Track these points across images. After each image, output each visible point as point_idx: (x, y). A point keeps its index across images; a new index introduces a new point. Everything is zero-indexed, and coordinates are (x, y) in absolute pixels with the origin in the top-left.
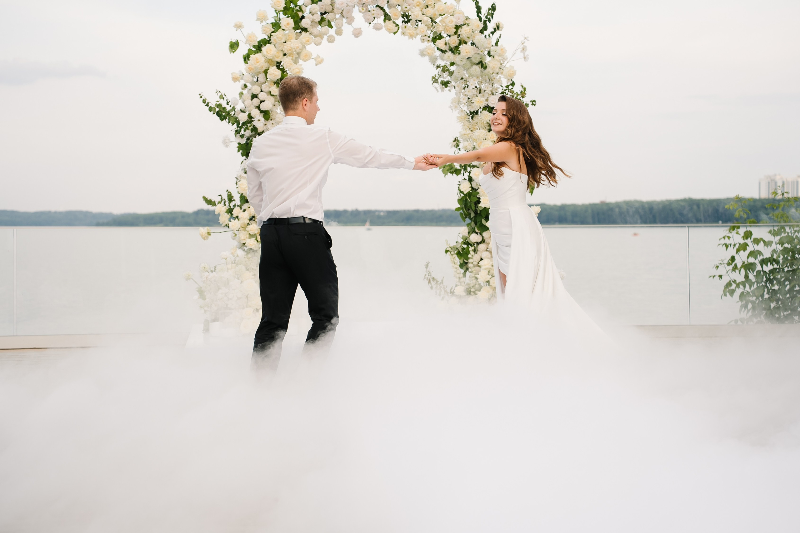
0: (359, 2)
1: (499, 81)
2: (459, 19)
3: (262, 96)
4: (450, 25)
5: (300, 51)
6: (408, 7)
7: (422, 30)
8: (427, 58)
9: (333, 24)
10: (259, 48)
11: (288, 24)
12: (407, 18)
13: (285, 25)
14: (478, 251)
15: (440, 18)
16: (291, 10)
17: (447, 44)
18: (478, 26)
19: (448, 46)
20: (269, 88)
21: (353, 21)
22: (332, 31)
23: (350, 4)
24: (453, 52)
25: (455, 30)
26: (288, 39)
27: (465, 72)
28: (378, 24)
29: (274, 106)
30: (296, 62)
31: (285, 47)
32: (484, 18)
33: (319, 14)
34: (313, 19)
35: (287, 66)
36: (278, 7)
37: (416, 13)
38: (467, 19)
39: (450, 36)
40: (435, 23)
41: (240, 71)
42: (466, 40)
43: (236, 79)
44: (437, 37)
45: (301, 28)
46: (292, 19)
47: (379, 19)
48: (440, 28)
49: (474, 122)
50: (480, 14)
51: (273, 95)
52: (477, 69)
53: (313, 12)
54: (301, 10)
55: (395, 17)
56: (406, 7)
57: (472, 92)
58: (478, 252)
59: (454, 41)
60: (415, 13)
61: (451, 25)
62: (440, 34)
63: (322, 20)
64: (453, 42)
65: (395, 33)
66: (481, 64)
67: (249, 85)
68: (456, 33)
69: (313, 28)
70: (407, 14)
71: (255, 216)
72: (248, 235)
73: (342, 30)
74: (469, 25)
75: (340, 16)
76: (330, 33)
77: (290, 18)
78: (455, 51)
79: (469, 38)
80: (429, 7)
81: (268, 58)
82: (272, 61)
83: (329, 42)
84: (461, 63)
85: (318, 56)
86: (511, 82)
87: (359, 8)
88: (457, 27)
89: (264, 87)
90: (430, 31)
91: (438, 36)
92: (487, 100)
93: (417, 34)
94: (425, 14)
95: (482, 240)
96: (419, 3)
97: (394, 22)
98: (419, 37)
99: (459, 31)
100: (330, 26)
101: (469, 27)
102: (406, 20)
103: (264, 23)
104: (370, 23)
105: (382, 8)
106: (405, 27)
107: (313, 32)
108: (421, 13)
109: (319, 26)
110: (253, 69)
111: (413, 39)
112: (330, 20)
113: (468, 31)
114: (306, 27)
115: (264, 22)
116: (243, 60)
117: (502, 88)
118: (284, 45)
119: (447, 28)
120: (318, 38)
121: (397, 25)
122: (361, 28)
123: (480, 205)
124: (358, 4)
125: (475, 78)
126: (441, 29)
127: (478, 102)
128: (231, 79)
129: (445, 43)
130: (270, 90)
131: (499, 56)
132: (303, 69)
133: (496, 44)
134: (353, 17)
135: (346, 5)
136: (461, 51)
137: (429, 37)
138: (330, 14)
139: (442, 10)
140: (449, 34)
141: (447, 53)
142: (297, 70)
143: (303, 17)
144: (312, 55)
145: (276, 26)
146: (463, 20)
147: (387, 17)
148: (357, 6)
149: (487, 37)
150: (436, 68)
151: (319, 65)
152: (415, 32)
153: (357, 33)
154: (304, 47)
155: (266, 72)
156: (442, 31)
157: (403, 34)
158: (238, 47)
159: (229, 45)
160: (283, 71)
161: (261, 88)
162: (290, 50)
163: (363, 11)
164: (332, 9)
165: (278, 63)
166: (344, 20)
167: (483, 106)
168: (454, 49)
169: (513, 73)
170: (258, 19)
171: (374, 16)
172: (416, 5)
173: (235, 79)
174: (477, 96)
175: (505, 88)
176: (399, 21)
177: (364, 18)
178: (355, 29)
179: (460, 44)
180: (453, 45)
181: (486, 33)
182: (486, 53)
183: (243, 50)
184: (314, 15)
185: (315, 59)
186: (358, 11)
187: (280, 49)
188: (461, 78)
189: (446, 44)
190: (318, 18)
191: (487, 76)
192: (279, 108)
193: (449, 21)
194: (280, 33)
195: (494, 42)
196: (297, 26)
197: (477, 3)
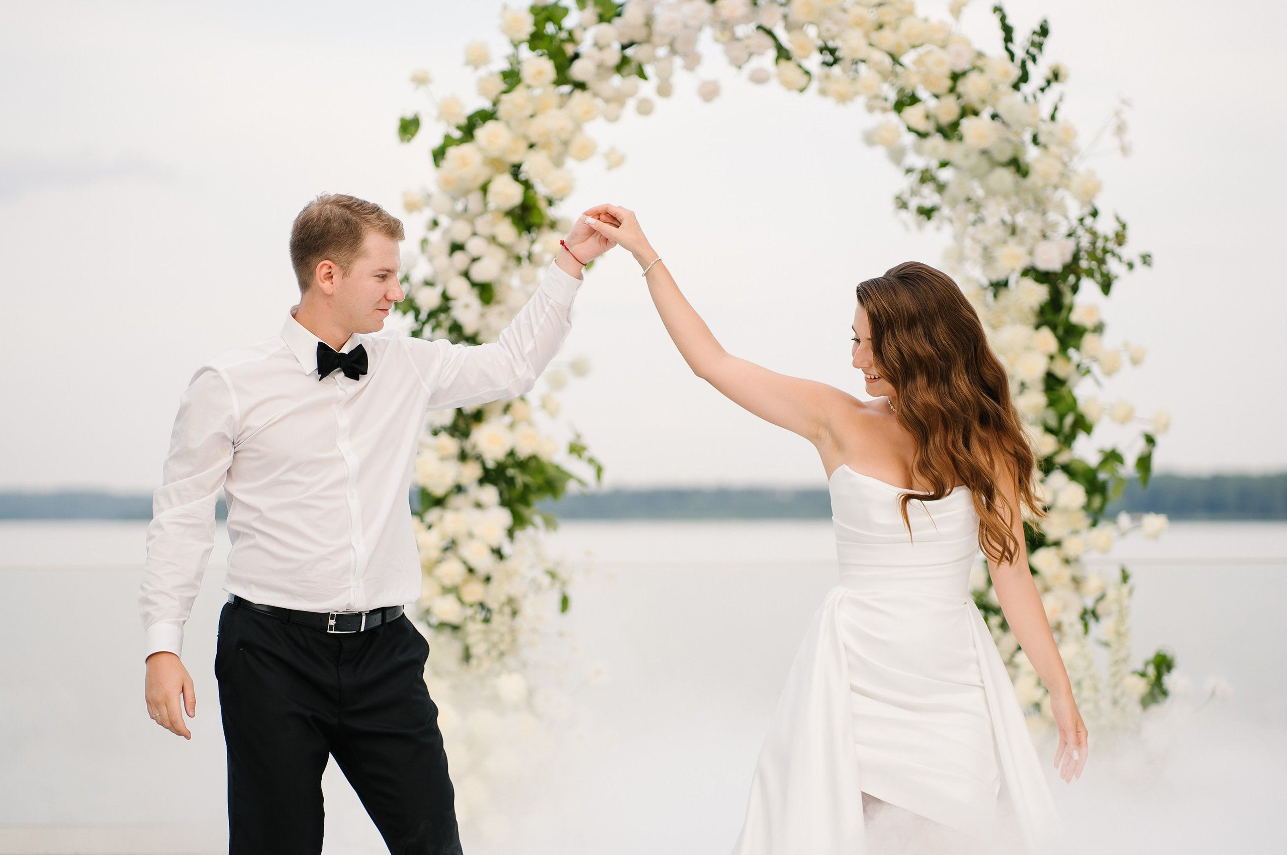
0: (712, 18)
3: (475, 246)
4: (937, 70)
6: (834, 29)
8: (880, 153)
9: (649, 70)
10: (469, 130)
11: (540, 73)
16: (547, 39)
22: (647, 89)
27: (976, 184)
28: (761, 68)
30: (558, 162)
32: (1020, 54)
33: (616, 46)
36: (518, 31)
37: (853, 43)
39: (937, 96)
40: (901, 64)
42: (977, 106)
43: (413, 207)
45: (572, 83)
47: (762, 58)
50: (1010, 46)
52: (1006, 176)
53: (602, 42)
54: (571, 38)
56: (829, 30)
57: (993, 233)
59: (947, 110)
61: (942, 70)
63: (624, 60)
64: (945, 111)
65: (802, 90)
66: (1017, 165)
67: (444, 221)
68: (952, 90)
69: (600, 81)
70: (832, 45)
72: (438, 588)
75: (667, 52)
76: (642, 93)
78: (951, 134)
80: (885, 27)
81: (490, 154)
82: (500, 162)
84: (966, 164)
86: (1091, 209)
87: (713, 32)
88: (956, 77)
89: (481, 225)
90: (889, 86)
91: (907, 96)
92: (1031, 253)
93: (856, 93)
94: (875, 43)
96: (860, 19)
97: (799, 66)
100: (642, 75)
101: (984, 75)
102: (830, 59)
103: (483, 72)
104: (740, 68)
105: (769, 33)
107: (600, 90)
108: (865, 42)
109: (618, 77)
111: (846, 105)
112: (642, 62)
116: (430, 159)
117: (1069, 222)
118: (529, 124)
121: (807, 73)
122: (718, 80)
124: (711, 23)
125: (999, 199)
126: (915, 80)
131: (1062, 144)
132: (576, 180)
133: (1053, 118)
135: (682, 25)
137: (887, 99)
138: (643, 46)
139: (917, 34)
141: (930, 140)
143: (576, 56)
145: (512, 78)
146: (969, 58)
147: (783, 54)
148: (709, 27)
149: (1030, 99)
153: (709, 92)
154: (578, 127)
155: (484, 189)
157: (823, 92)
158: (418, 129)
159: (397, 124)
160: (527, 185)
163: (724, 39)
164: (646, 36)
165: (514, 166)
166: (678, 61)
171: (749, 51)
172: (852, 24)
173: (410, 207)
175: (1076, 224)
176: (813, 63)
178: (705, 84)
180: (946, 118)
181: (1025, 88)
182: (1027, 137)
188: (965, 199)
189: (928, 117)
190: (613, 56)
191: (1029, 195)
193: (936, 62)
194: (519, 94)
195: (1046, 112)
196: (562, 77)
197: (1003, 19)
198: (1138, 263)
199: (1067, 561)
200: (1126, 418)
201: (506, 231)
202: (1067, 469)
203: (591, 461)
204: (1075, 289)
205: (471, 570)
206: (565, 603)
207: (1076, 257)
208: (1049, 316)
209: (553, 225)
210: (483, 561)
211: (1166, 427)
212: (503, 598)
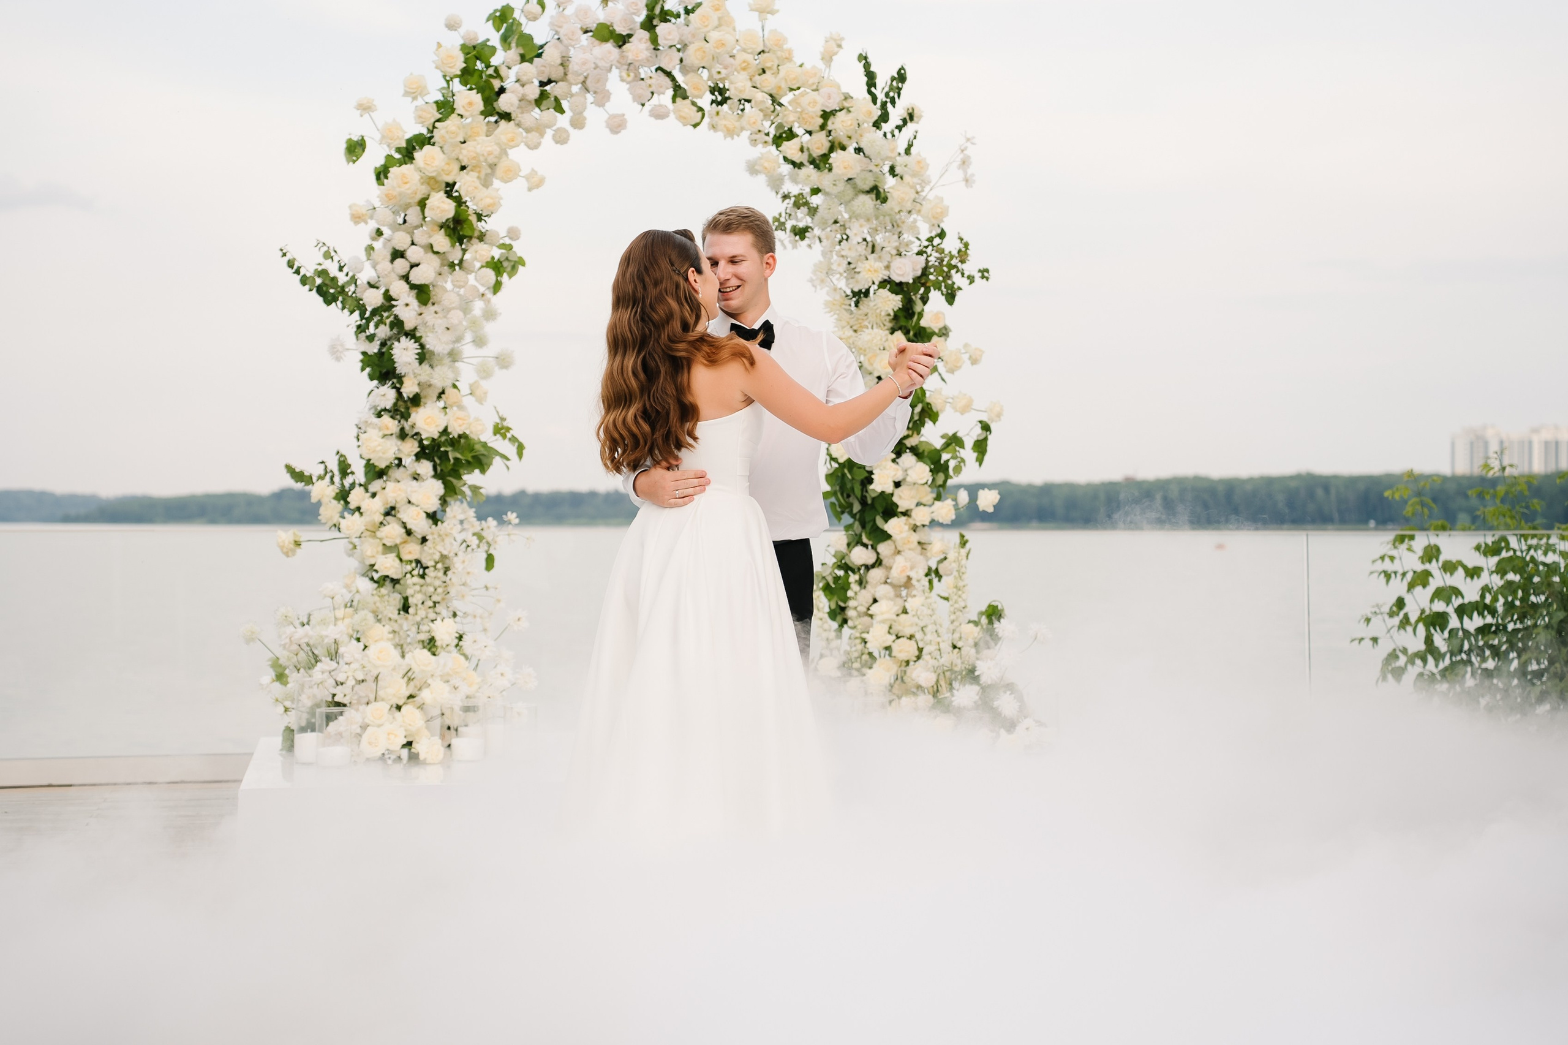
0: (621, 61)
1: (914, 228)
2: (829, 97)
3: (414, 254)
4: (810, 109)
5: (495, 160)
6: (724, 72)
7: (753, 120)
8: (762, 179)
9: (565, 104)
10: (408, 153)
11: (470, 104)
12: (720, 95)
13: (463, 107)
14: (867, 582)
15: (790, 96)
16: (476, 75)
17: (805, 150)
18: (870, 113)
19: (806, 154)
20: (430, 237)
21: (608, 99)
22: (563, 121)
23: (601, 64)
24: (817, 167)
25: (821, 121)
26: (470, 136)
27: (842, 208)
28: (661, 106)
29: (440, 274)
30: (486, 183)
31: (464, 152)
33: (537, 83)
34: (523, 95)
35: (467, 191)
36: (450, 67)
37: (740, 85)
38: (846, 99)
39: (810, 133)
40: (780, 105)
41: (368, 201)
42: (845, 142)
43: (359, 217)
44: (784, 135)
45: (498, 114)
46: (479, 95)
47: (662, 96)
48: (789, 117)
49: (860, 312)
50: (873, 89)
51: (437, 253)
52: (867, 202)
53: (524, 79)
54: (497, 74)
55: (696, 93)
56: (719, 73)
57: (856, 250)
58: (868, 587)
59: (819, 144)
60: (738, 85)
61: (814, 110)
62: (790, 130)
63: (543, 95)
64: (817, 146)
65: (695, 126)
66: (876, 192)
67: (386, 231)
68: (823, 127)
69: (522, 113)
70: (721, 86)
71: (397, 506)
72: (381, 548)
73: (585, 119)
74: (850, 111)
75: (580, 89)
76: (558, 125)
77: (475, 91)
78: (822, 165)
79: (850, 137)
80: (767, 72)
81: (427, 174)
82: (436, 182)
83: (557, 142)
84: (834, 190)
85: (534, 172)
86: (939, 231)
87: (620, 72)
88: (826, 115)
89: (420, 236)
90: (769, 123)
91: (785, 132)
92: (888, 267)
93: (742, 129)
94: (758, 86)
95: (877, 561)
96: (746, 64)
97: (694, 104)
98: (746, 134)
99: (830, 122)
100: (559, 109)
101: (851, 114)
102: (719, 98)
103: (420, 102)
104: (643, 105)
105: (669, 74)
106: (718, 113)
107: (523, 121)
108: (749, 84)
109: (537, 110)
110: (395, 197)
111: (733, 139)
112: (559, 97)
113: (849, 123)
114: (508, 111)
115: (419, 98)
116: (374, 177)
117: (919, 242)
118: (461, 149)
119: (804, 116)
120: (534, 133)
121: (700, 109)
122: (624, 115)
123: (872, 487)
124: (619, 65)
125: (862, 221)
126: (791, 118)
127: (869, 270)
128: (348, 217)
129: (799, 147)
130: (432, 241)
131: (914, 175)
132: (501, 198)
133: (908, 151)
134: (608, 91)
135: (593, 66)
136: (834, 165)
137: (767, 134)
138: (560, 84)
139: (794, 79)
140: (809, 129)
141: (804, 169)
142: (488, 201)
143: (502, 90)
144: (519, 167)
145: (446, 107)
146: (838, 100)
147: (679, 92)
148: (617, 68)
149: (889, 136)
150: (781, 200)
151: (535, 191)
152: (737, 124)
153: (617, 125)
154: (504, 152)
155: (422, 204)
156: (793, 122)
157: (713, 127)
158: (364, 151)
159: (344, 146)
160: (459, 201)
161: (412, 237)
162: (474, 158)
163: (629, 79)
164: (562, 74)
165: (448, 185)
166: (590, 97)
167: (880, 279)
168: (820, 161)
169: (942, 213)
170: (406, 94)
171: (651, 90)
172: (739, 68)
173: (357, 218)
174: (867, 259)
175: (926, 243)
176: (705, 101)
177: (631, 94)
178: (612, 117)
179: (832, 149)
180: (817, 152)
181: (886, 127)
182: (886, 169)
183: (375, 156)
184: (525, 87)
185: (527, 178)
186: (619, 79)
187: (454, 155)
188: (833, 221)
189: (802, 150)
190: (534, 91)
191: (887, 218)
192: (449, 280)
193: (810, 103)
194: (453, 121)
195: (902, 147)
196: (490, 108)
197: (867, 66)
198: (978, 275)
199: (915, 528)
200: (965, 409)
201: (441, 241)
202: (914, 450)
203: (513, 439)
204: (925, 300)
205: (409, 533)
206: (490, 561)
207: (925, 272)
208: (903, 322)
209: (481, 237)
210: (420, 524)
211: (999, 416)
212: (437, 557)
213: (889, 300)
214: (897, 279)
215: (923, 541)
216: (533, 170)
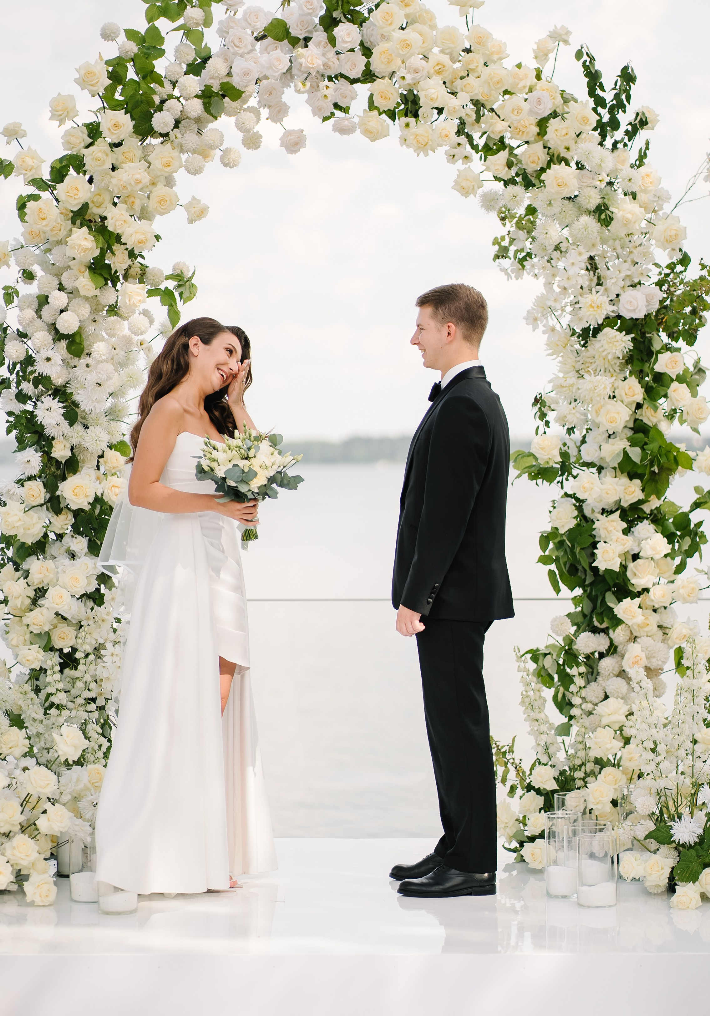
2: (537, 103)
5: (152, 189)
7: (445, 132)
12: (410, 103)
14: (598, 673)
15: (500, 101)
17: (515, 164)
19: (515, 170)
20: (76, 279)
21: (285, 113)
24: (529, 185)
25: (538, 128)
26: (121, 162)
30: (143, 218)
31: (115, 181)
34: (184, 112)
35: (117, 225)
36: (92, 85)
38: (564, 102)
42: (564, 153)
44: (496, 148)
46: (129, 115)
48: (497, 127)
49: (588, 354)
51: (86, 297)
52: (589, 223)
55: (384, 102)
58: (600, 679)
60: (431, 92)
64: (531, 159)
66: (601, 212)
68: (540, 136)
72: (28, 637)
73: (259, 136)
74: (567, 117)
77: (123, 111)
79: (570, 149)
83: (227, 165)
85: (196, 200)
86: (680, 256)
88: (542, 124)
92: (617, 301)
95: (610, 647)
106: (408, 126)
110: (37, 234)
113: (567, 131)
114: (165, 131)
115: (64, 121)
117: (659, 270)
120: (197, 156)
122: (302, 131)
127: (592, 306)
129: (508, 161)
130: (77, 284)
134: (284, 104)
136: (550, 182)
140: (522, 140)
142: (139, 237)
145: (94, 132)
149: (620, 144)
150: (501, 222)
152: (431, 138)
153: (294, 143)
156: (506, 131)
161: (60, 280)
162: (123, 187)
167: (605, 316)
168: (534, 178)
170: (54, 116)
174: (591, 292)
175: (668, 271)
177: (310, 107)
178: (288, 133)
179: (549, 163)
184: (187, 102)
185: (188, 208)
186: (294, 89)
187: (102, 185)
188: (553, 247)
191: (617, 242)
192: (104, 327)
194: (99, 148)
197: (588, 65)
202: (654, 518)
207: (664, 306)
208: (637, 366)
210: (74, 608)
213: (618, 341)
214: (627, 315)
215: (665, 625)
216: (194, 198)
